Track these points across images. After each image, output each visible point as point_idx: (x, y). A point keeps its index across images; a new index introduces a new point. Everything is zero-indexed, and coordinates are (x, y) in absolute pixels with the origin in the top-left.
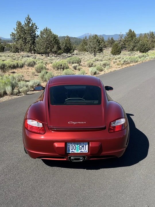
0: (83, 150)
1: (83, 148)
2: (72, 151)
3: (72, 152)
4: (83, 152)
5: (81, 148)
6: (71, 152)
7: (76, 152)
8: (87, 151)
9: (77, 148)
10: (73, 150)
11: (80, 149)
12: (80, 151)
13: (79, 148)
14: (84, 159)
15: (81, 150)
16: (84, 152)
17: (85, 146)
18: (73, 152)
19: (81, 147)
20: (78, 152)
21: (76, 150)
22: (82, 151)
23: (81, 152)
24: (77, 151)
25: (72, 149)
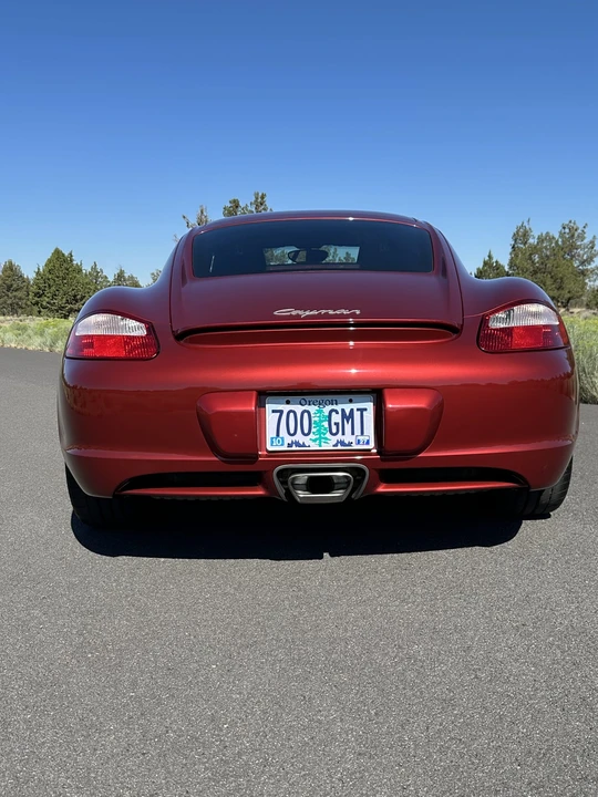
0: (348, 438)
1: (348, 427)
2: (294, 438)
3: (294, 448)
4: (350, 444)
5: (337, 424)
6: (289, 445)
7: (314, 447)
8: (368, 443)
9: (319, 424)
10: (299, 437)
11: (334, 431)
12: (334, 439)
13: (326, 424)
14: (358, 483)
15: (339, 437)
16: (355, 447)
17: (357, 415)
18: (297, 444)
19: (336, 418)
20: (325, 447)
21: (311, 436)
22: (343, 443)
23: (339, 447)
24: (320, 438)
25: (292, 432)
